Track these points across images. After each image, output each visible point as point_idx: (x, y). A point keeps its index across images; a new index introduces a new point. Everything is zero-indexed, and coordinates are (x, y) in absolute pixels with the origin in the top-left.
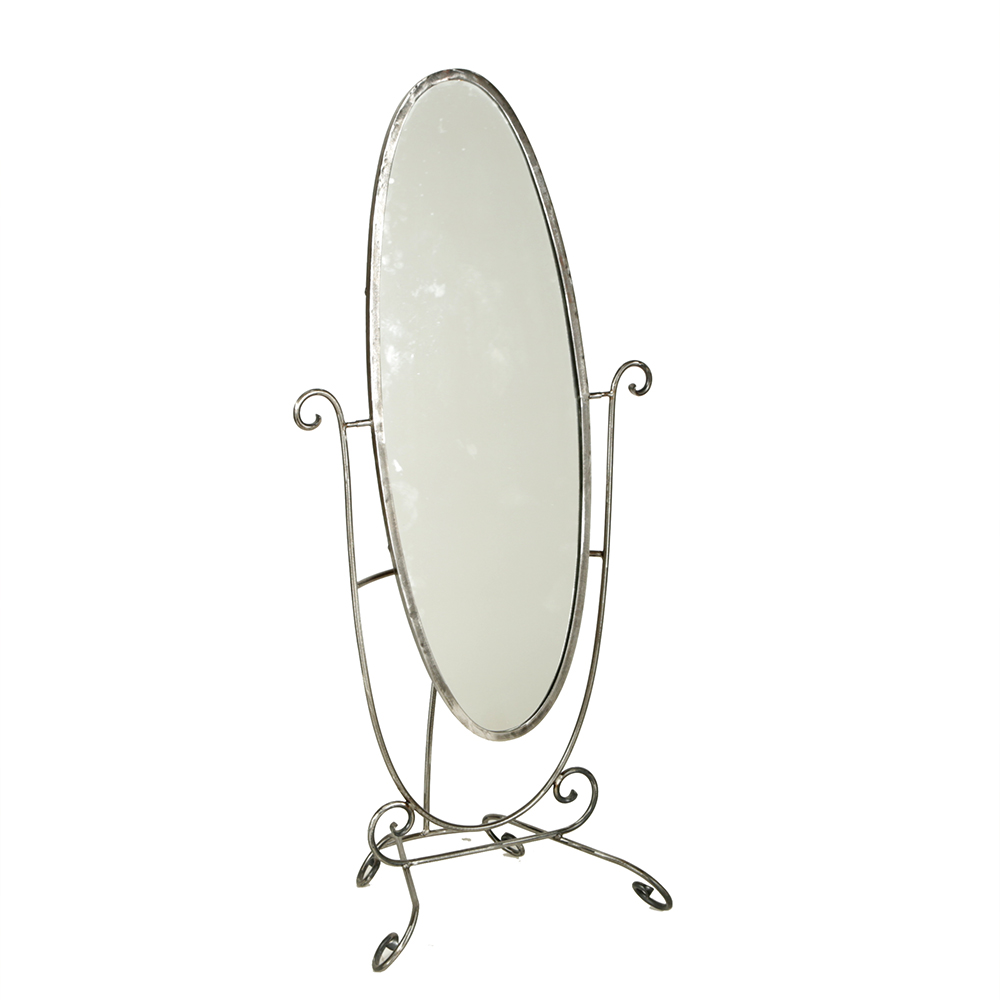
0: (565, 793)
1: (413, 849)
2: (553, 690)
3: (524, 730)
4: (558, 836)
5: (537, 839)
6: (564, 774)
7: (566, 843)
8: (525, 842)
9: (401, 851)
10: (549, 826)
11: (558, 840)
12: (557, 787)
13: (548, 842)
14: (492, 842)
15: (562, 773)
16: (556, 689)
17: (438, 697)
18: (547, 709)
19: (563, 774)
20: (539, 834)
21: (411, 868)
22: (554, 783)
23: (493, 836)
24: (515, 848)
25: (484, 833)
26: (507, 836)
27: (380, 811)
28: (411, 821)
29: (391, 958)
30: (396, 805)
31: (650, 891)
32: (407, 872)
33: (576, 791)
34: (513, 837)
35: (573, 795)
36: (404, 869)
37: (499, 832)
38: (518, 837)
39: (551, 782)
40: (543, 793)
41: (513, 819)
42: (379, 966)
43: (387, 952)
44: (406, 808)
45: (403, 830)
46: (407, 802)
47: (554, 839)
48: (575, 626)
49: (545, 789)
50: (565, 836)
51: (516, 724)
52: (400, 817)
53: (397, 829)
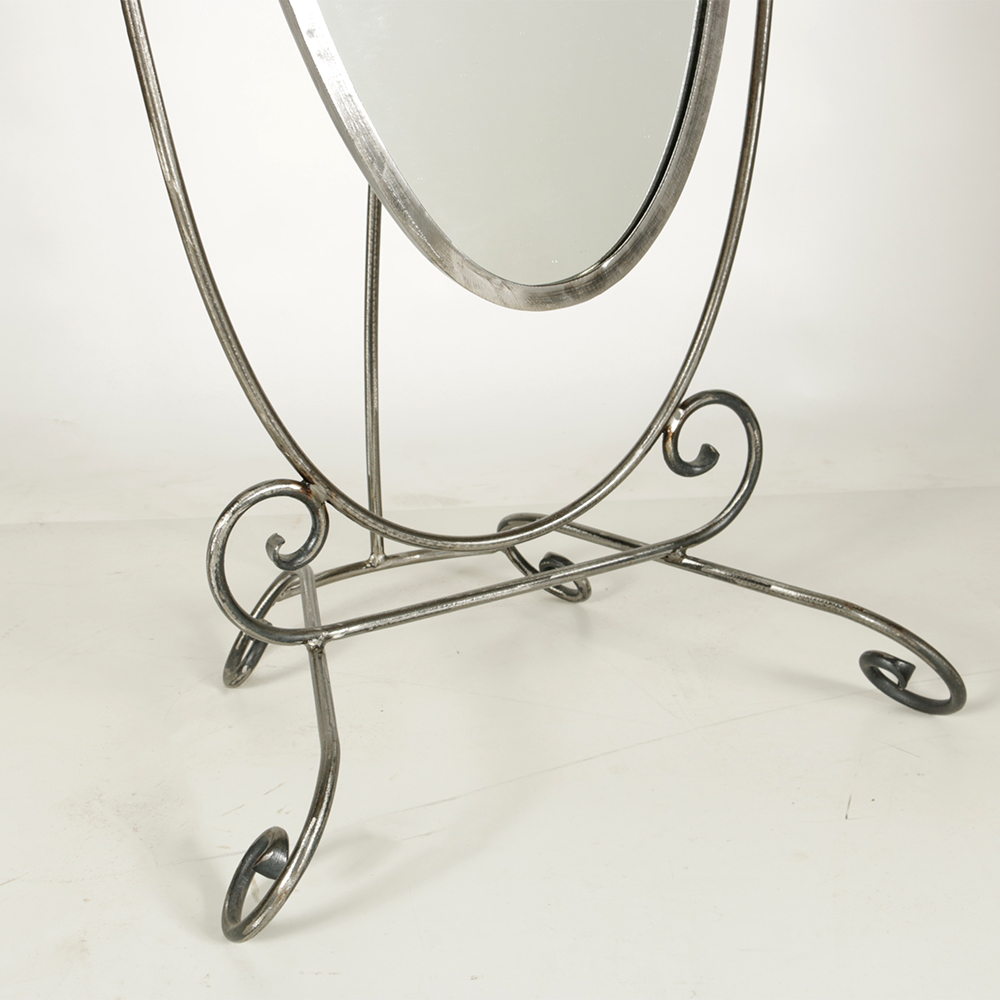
0: (689, 453)
1: (335, 601)
2: (666, 178)
3: (599, 281)
4: (675, 552)
5: (629, 562)
6: (689, 406)
7: (697, 569)
8: (594, 571)
9: (311, 607)
10: (653, 532)
11: (677, 563)
12: (670, 437)
13: (654, 569)
14: (518, 574)
15: (681, 404)
16: (674, 177)
17: (386, 216)
18: (654, 230)
19: (684, 406)
20: (629, 550)
21: (328, 647)
22: (665, 429)
23: (522, 563)
24: (571, 585)
25: (501, 556)
26: (553, 562)
27: (237, 507)
28: (319, 530)
29: (269, 900)
30: (276, 489)
31: (906, 672)
32: (317, 655)
33: (715, 445)
34: (566, 562)
35: (709, 456)
36: (312, 651)
37: (534, 550)
38: (576, 561)
39: (659, 426)
40: (640, 452)
41: (564, 520)
42: (237, 924)
43: (260, 883)
44: (304, 495)
45: (300, 553)
46: (306, 482)
47: (667, 560)
48: (715, 14)
49: (643, 442)
50: (690, 551)
51: (582, 264)
52: (291, 520)
53: (286, 551)
